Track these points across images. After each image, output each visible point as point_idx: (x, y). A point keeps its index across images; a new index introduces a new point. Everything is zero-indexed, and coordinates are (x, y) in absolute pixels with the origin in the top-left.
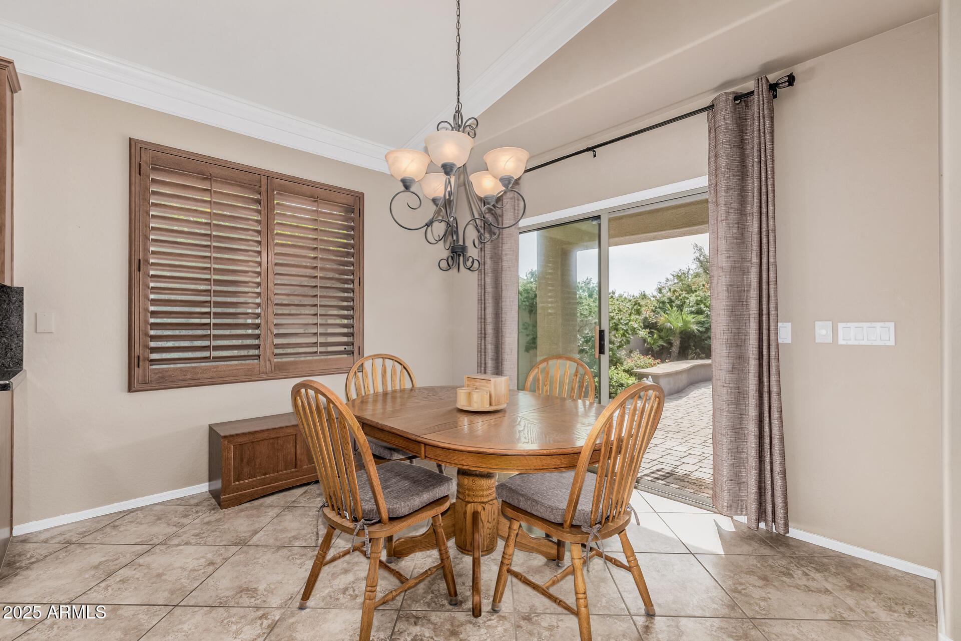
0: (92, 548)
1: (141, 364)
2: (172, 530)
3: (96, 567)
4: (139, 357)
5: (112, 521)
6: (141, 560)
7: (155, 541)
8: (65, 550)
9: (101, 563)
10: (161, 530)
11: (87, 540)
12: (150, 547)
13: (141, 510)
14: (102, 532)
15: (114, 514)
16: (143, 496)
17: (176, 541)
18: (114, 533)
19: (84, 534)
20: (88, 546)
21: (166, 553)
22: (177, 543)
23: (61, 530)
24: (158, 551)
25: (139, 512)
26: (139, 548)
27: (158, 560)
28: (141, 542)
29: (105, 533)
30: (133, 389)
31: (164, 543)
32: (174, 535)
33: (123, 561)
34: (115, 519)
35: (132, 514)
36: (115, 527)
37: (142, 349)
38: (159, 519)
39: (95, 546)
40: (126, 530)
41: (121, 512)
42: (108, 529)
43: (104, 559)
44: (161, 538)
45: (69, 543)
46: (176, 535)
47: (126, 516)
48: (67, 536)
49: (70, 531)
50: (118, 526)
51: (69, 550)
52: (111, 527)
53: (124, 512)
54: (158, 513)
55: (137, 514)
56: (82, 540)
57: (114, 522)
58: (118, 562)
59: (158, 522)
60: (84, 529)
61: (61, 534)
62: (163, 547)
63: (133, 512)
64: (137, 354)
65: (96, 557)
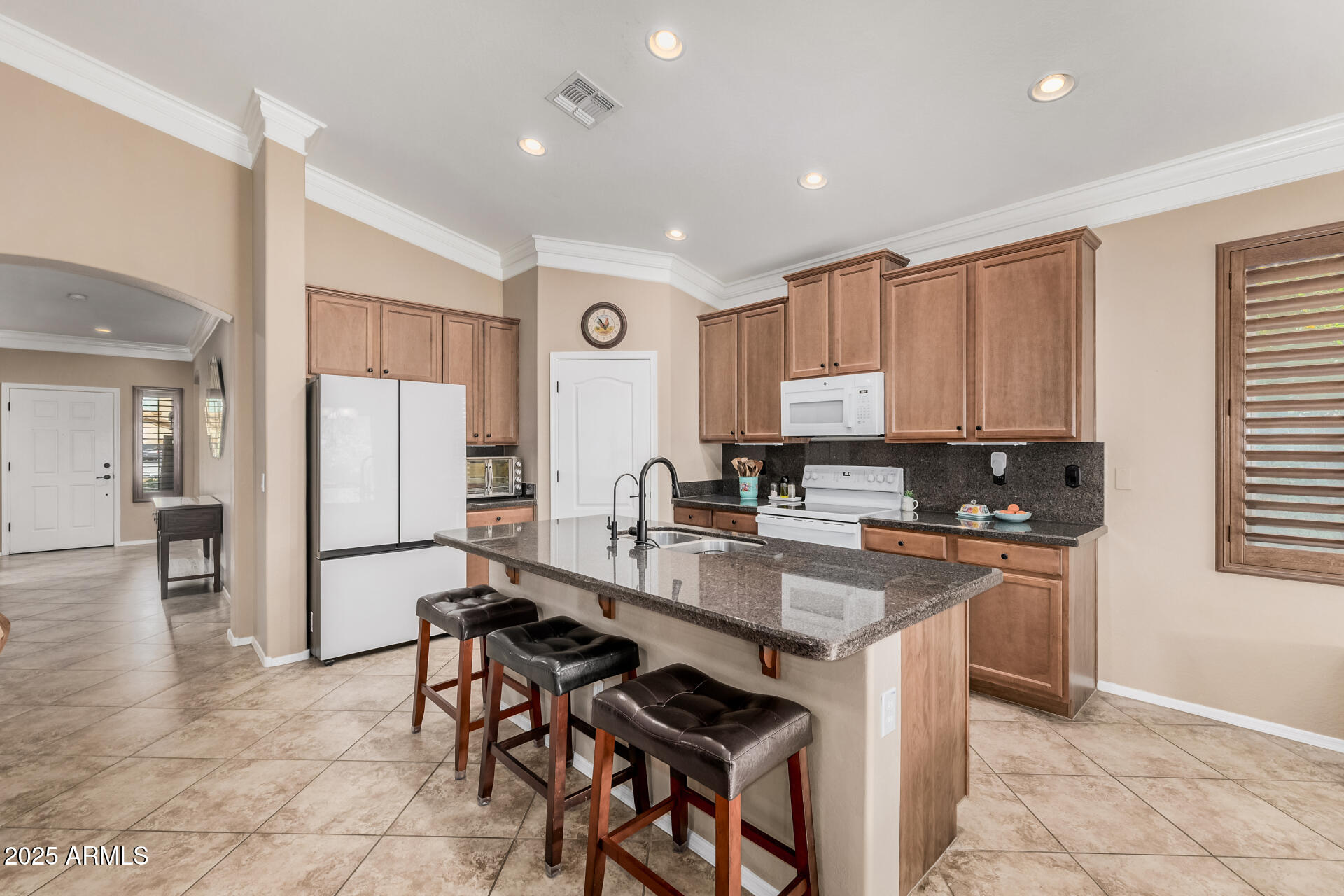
0: (1159, 740)
1: (1233, 537)
2: (1259, 773)
3: (1152, 760)
4: (1229, 527)
5: (1193, 723)
6: (1202, 784)
7: (1231, 774)
8: (1133, 726)
9: (1158, 759)
10: (1246, 766)
11: (1157, 729)
12: (1221, 777)
13: (1234, 729)
14: (1175, 729)
15: (1199, 718)
16: (1239, 712)
17: (1257, 790)
18: (1188, 737)
19: (1156, 721)
20: (1155, 735)
21: (1236, 795)
22: (1257, 793)
23: (1139, 706)
24: (1227, 786)
25: (1228, 730)
26: (1206, 769)
27: (1221, 797)
28: (1213, 765)
29: (1179, 732)
30: (1223, 569)
31: (1240, 783)
32: (1260, 782)
33: (1183, 771)
34: (1196, 723)
35: (1219, 728)
36: (1192, 731)
37: (1234, 518)
38: (1250, 752)
39: (1162, 739)
40: (1202, 742)
41: (1207, 719)
42: (1184, 730)
43: (1163, 757)
44: (1240, 775)
45: (1139, 722)
46: (1261, 782)
47: (1211, 727)
48: (1141, 715)
49: (1145, 711)
50: (1196, 732)
51: (1137, 729)
52: (1189, 729)
53: (1210, 720)
54: (1252, 744)
55: (1226, 731)
56: (1152, 726)
57: (1196, 725)
58: (1175, 769)
59: (1247, 755)
60: (1159, 717)
61: (1136, 710)
62: (1235, 786)
63: (1222, 726)
64: (1227, 523)
65: (1156, 752)
